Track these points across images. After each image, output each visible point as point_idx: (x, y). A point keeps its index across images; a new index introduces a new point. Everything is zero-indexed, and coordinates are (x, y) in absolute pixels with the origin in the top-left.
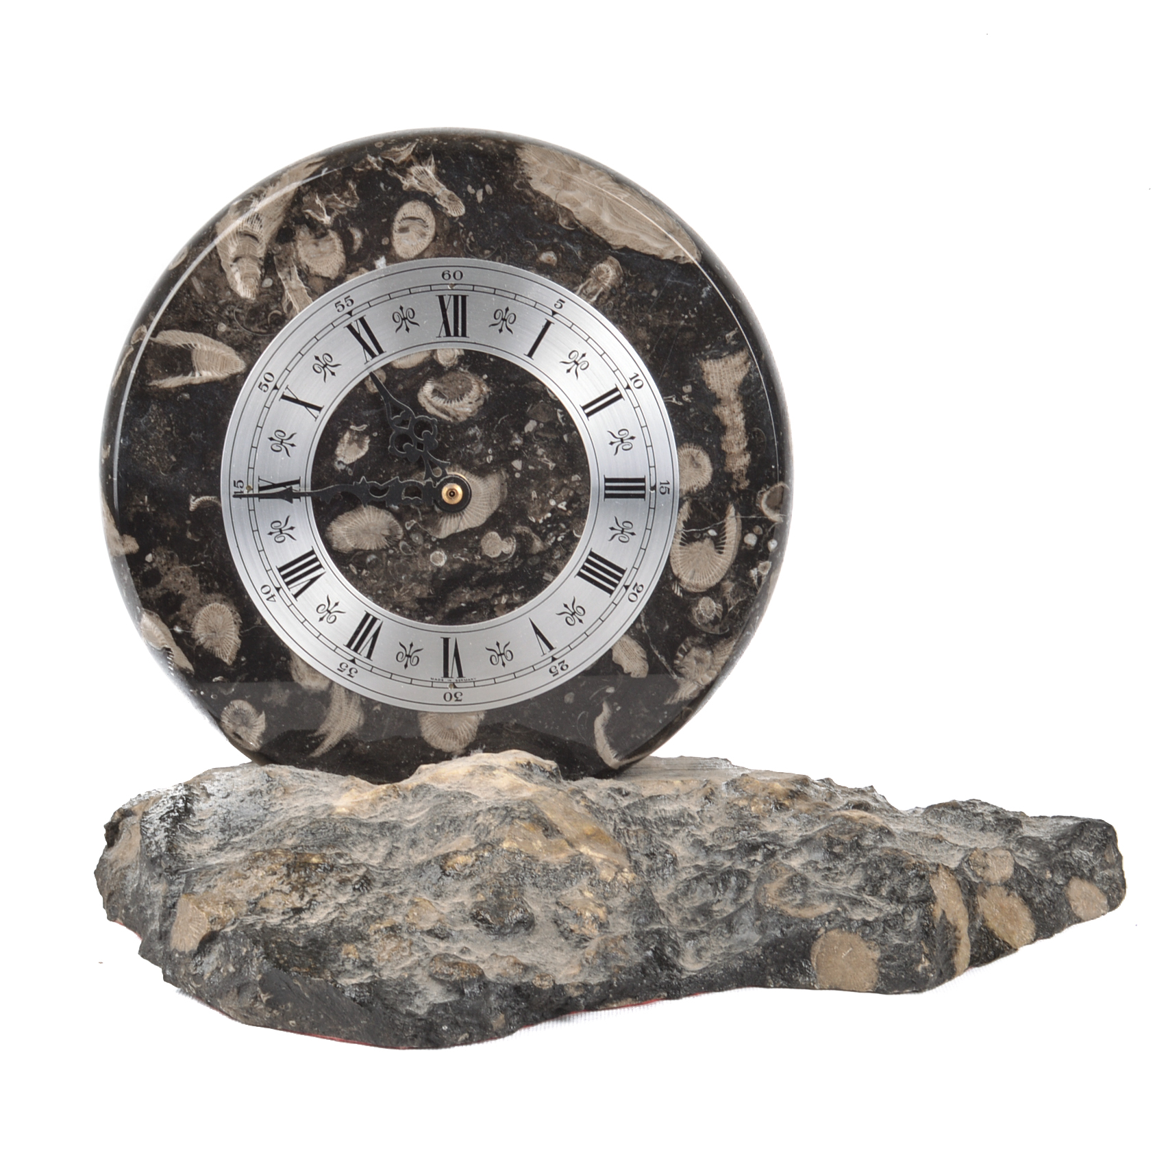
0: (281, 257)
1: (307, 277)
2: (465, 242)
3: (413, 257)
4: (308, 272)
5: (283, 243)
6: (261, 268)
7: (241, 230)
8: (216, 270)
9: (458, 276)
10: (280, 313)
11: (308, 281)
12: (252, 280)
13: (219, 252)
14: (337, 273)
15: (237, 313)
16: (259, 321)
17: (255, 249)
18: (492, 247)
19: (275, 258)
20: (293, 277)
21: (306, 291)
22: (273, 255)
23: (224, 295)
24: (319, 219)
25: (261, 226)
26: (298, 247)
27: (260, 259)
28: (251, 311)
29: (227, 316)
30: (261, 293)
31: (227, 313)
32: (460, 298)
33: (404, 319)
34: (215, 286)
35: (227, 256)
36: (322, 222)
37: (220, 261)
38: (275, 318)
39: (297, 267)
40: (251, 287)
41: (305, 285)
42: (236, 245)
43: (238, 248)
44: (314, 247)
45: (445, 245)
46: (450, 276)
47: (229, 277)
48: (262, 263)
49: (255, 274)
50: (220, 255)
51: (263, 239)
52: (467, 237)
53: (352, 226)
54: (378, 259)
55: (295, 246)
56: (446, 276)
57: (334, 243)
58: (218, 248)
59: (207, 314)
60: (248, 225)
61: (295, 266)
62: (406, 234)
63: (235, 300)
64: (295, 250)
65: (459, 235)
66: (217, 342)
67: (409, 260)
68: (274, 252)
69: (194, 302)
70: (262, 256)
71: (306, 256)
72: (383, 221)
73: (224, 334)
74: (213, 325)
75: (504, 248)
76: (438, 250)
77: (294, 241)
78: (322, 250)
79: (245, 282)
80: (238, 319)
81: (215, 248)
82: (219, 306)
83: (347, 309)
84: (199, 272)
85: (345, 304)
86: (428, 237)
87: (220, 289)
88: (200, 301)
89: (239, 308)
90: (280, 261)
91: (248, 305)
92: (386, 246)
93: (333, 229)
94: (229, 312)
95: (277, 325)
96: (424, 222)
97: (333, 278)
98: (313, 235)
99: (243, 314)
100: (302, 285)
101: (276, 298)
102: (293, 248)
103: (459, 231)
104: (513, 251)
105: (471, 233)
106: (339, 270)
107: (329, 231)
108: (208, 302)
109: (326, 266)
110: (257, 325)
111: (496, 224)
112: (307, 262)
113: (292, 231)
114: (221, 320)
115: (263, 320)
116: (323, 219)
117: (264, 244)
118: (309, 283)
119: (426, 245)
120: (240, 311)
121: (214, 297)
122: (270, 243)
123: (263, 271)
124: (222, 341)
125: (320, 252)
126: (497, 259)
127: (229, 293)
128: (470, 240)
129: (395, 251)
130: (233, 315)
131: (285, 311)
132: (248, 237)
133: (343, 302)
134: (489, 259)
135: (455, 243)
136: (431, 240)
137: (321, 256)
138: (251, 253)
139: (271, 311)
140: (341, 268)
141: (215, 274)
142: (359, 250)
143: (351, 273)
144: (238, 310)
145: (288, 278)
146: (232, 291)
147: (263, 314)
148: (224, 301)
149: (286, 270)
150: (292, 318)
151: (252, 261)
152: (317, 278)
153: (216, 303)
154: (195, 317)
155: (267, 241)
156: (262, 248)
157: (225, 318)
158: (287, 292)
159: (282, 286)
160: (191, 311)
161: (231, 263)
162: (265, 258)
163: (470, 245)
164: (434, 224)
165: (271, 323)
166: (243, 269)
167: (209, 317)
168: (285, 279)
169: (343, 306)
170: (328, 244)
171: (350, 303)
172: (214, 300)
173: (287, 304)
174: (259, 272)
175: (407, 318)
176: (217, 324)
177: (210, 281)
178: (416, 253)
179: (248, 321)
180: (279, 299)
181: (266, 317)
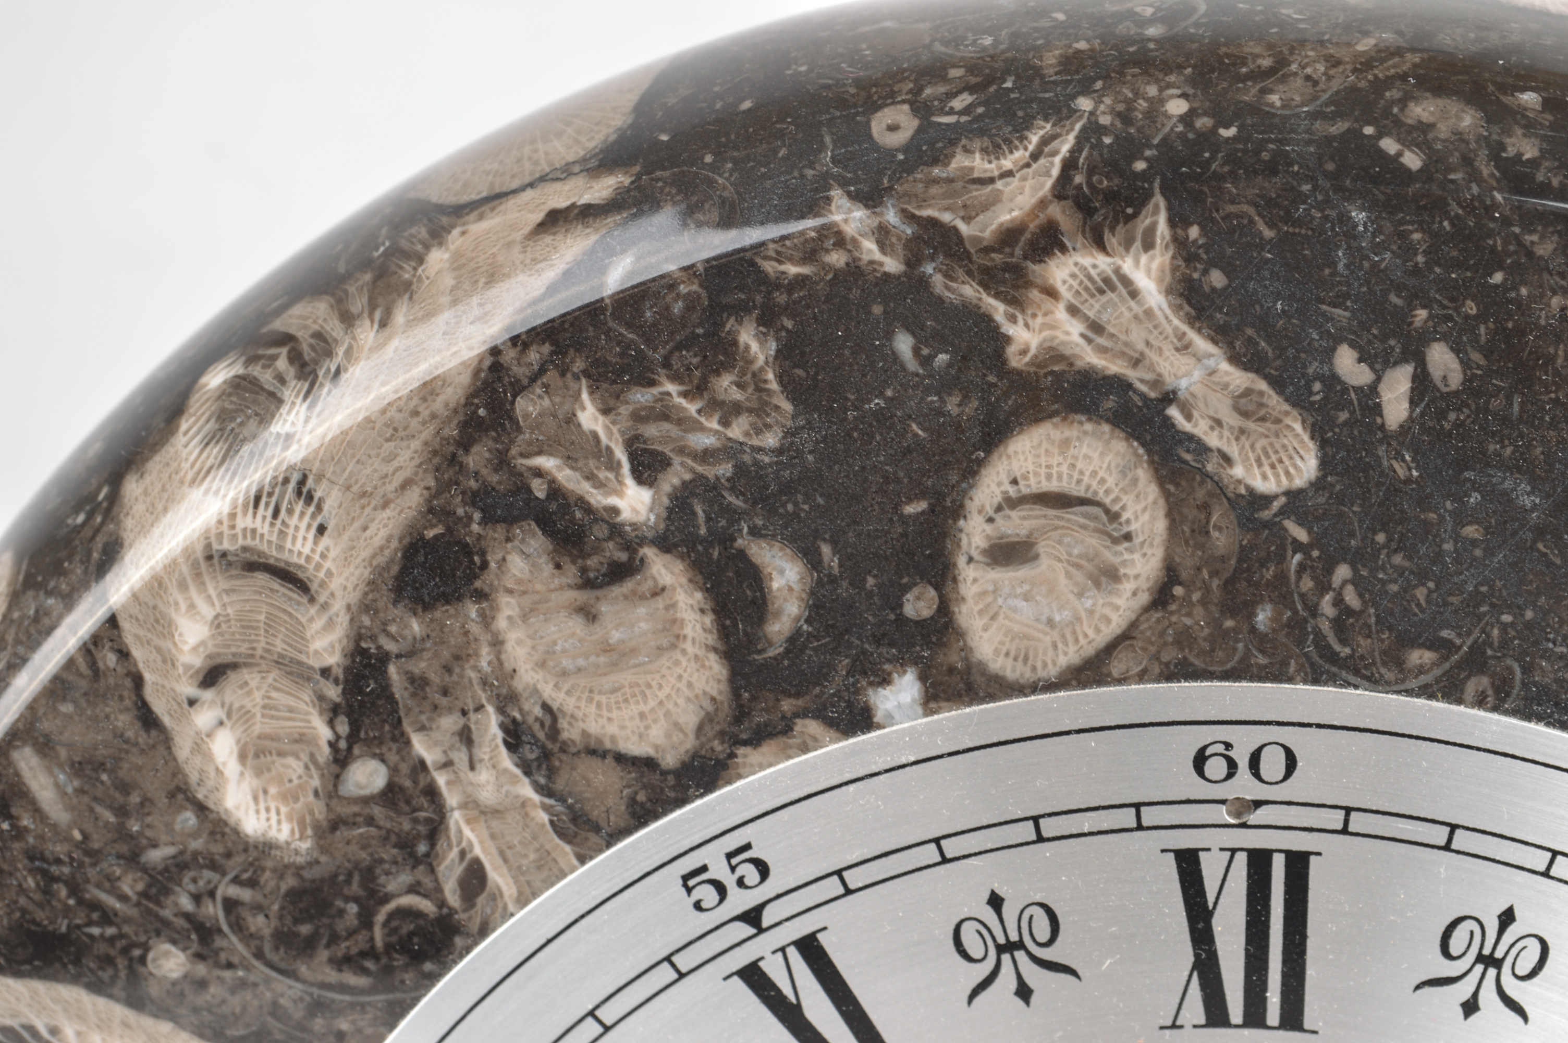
0: (419, 666)
1: (546, 755)
2: (1314, 611)
3: (1052, 672)
4: (554, 733)
5: (427, 607)
6: (333, 712)
7: (226, 545)
8: (124, 721)
9: (1273, 764)
10: (427, 906)
11: (552, 773)
12: (294, 767)
13: (129, 640)
14: (690, 743)
15: (230, 905)
16: (334, 939)
17: (298, 634)
18: (1445, 634)
19: (392, 669)
20: (483, 753)
21: (544, 817)
22: (384, 658)
23: (169, 827)
24: (598, 499)
25: (321, 530)
26: (501, 623)
27: (325, 672)
28: (294, 895)
29: (187, 916)
30: (335, 824)
31: (186, 903)
32: (1278, 865)
33: (1009, 947)
34: (125, 788)
35: (169, 661)
36: (615, 511)
37: (138, 681)
38: (408, 927)
39: (501, 710)
40: (290, 796)
41: (540, 789)
42: (207, 611)
43: (217, 623)
44: (576, 625)
45: (1216, 624)
46: (1232, 766)
47: (183, 750)
48: (333, 693)
49: (301, 739)
50: (137, 653)
51: (335, 584)
52: (1323, 587)
53: (755, 532)
54: (885, 681)
55: (487, 620)
56: (1216, 767)
57: (672, 606)
58: (126, 625)
59: (95, 906)
60: (260, 522)
61: (490, 709)
62: (1024, 572)
63: (217, 849)
64: (485, 638)
65: (1282, 577)
66: (148, 1022)
67: (1034, 688)
68: (390, 646)
69: (32, 855)
70: (334, 659)
71: (542, 665)
72: (910, 509)
73: (177, 990)
74: (125, 951)
75: (1505, 644)
76: (1178, 643)
77: (481, 596)
78: (616, 636)
79: (259, 772)
80: (238, 927)
81: (112, 621)
82: (145, 870)
83: (740, 901)
84: (45, 725)
85: (729, 881)
86: (1128, 587)
87: (146, 801)
88: (60, 849)
89: (236, 881)
90: (418, 683)
91: (281, 871)
92: (920, 624)
93: (664, 544)
94: (197, 898)
95: (417, 958)
96: (1114, 517)
97: (670, 761)
98: (571, 572)
99: (258, 908)
100: (526, 790)
101: (406, 844)
102: (475, 629)
103: (1281, 558)
104: (1548, 655)
105: (1343, 572)
106: (700, 729)
107: (648, 552)
108: (95, 855)
109: (634, 709)
110: (323, 955)
111: (1471, 531)
112: (547, 691)
113: (467, 550)
114: (163, 929)
115: (351, 934)
116: (613, 501)
117: (338, 606)
118: (560, 785)
119: (1117, 623)
120: (246, 894)
121: (122, 834)
122: (366, 607)
123: (343, 728)
124: (173, 1018)
125: (608, 649)
126: (1471, 688)
127: (188, 819)
128: (1338, 601)
129: (966, 649)
130: (213, 911)
131: (452, 897)
132: (262, 578)
133: (719, 870)
134: (1427, 692)
135: (1263, 617)
136: (1144, 598)
137: (614, 666)
138: (279, 646)
139: (387, 898)
140: (708, 719)
141: (119, 735)
142: (794, 640)
143: (757, 739)
144: (234, 891)
145: (460, 757)
146: (201, 808)
147: (353, 908)
148: (170, 851)
149: (449, 723)
150: (484, 931)
151: (285, 682)
152: (595, 762)
153: (133, 859)
154: (41, 915)
155: (354, 598)
156: (330, 625)
157: (180, 922)
158: (456, 819)
159: (432, 792)
160: (21, 890)
161: (188, 689)
162: (347, 670)
163: (1338, 624)
164: (1161, 525)
165: (389, 947)
166: (246, 716)
167: (107, 917)
168: (448, 764)
169: (721, 889)
170: (642, 611)
171: (751, 874)
172: (124, 849)
173: (459, 870)
174: (324, 733)
175: (1020, 945)
176: (146, 948)
177: (101, 766)
178: (1069, 656)
179: (283, 938)
180: (422, 848)
181: (366, 921)
